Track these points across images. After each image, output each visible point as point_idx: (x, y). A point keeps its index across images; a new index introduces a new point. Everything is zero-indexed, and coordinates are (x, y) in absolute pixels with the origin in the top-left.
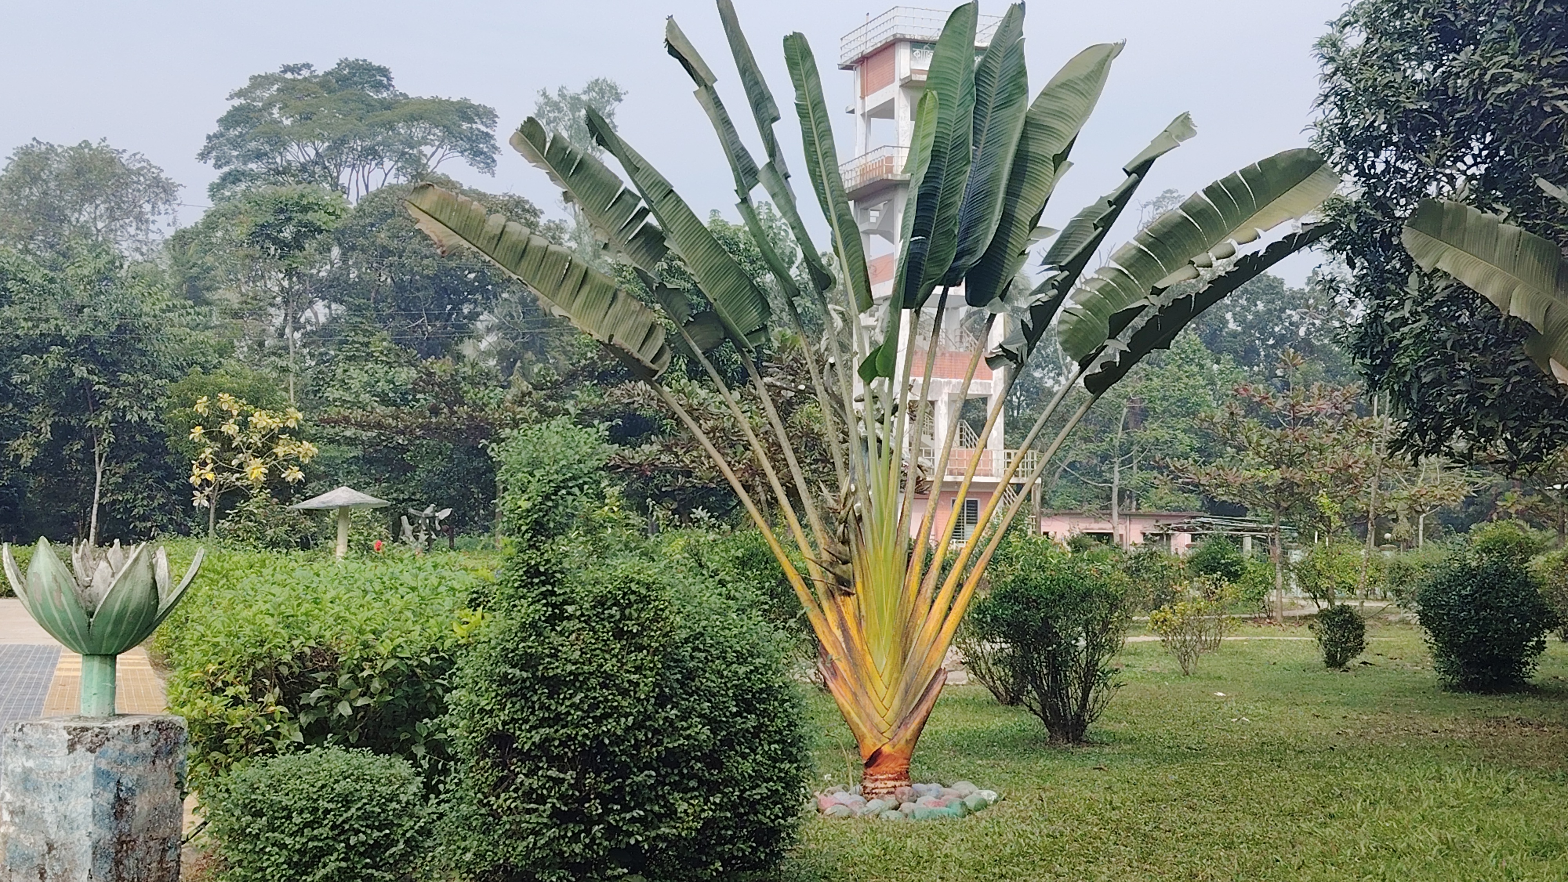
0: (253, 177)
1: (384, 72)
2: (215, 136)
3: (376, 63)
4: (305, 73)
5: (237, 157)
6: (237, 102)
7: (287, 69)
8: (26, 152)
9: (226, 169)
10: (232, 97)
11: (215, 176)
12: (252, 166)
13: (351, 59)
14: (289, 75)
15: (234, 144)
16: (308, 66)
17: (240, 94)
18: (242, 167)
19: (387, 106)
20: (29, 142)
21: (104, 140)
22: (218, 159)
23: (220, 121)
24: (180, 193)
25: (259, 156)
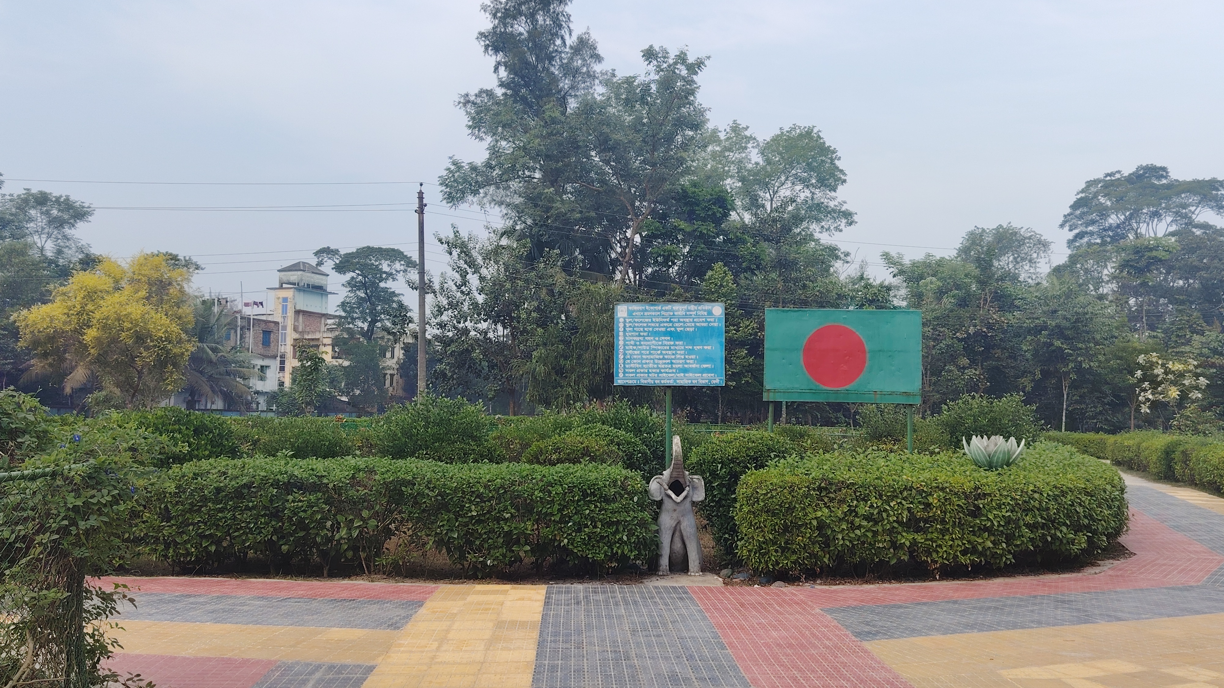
0: (1092, 234)
1: (1164, 169)
2: (1069, 215)
3: (1159, 165)
4: (1118, 176)
5: (1081, 224)
6: (1079, 197)
7: (1108, 175)
8: (972, 233)
9: (1076, 231)
10: (1078, 194)
11: (1071, 235)
12: (1090, 228)
13: (1144, 165)
14: (1108, 178)
15: (1080, 217)
16: (1119, 172)
17: (1083, 191)
18: (1084, 229)
19: (1169, 187)
20: (973, 228)
21: (1010, 223)
22: (1071, 226)
23: (1071, 207)
24: (1052, 246)
25: (1093, 222)
